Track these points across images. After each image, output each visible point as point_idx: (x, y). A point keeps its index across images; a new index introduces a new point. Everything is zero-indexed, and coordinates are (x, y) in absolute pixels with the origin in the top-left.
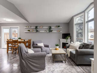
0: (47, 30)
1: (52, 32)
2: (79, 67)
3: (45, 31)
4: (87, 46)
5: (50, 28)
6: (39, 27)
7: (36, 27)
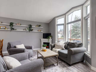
0: (26, 29)
1: (33, 31)
2: (72, 66)
3: (24, 30)
4: (73, 45)
5: (30, 26)
6: (16, 24)
7: (11, 24)
